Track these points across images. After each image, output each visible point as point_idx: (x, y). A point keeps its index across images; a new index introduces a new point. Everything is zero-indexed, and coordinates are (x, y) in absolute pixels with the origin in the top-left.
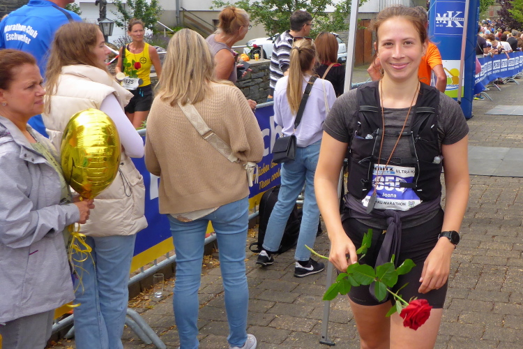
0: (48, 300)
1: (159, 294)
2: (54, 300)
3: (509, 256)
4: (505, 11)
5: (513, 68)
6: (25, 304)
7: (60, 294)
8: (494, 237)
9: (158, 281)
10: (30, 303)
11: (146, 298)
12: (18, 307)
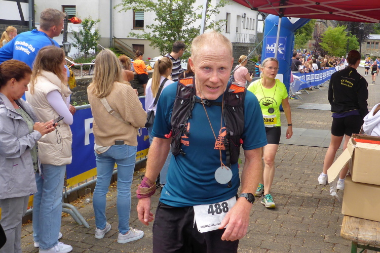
0: (22, 191)
1: (88, 200)
2: (25, 191)
3: (293, 190)
4: (318, 44)
5: (318, 80)
6: (9, 191)
7: (29, 189)
8: (286, 179)
9: (88, 192)
10: (12, 191)
11: (81, 201)
12: (6, 193)
